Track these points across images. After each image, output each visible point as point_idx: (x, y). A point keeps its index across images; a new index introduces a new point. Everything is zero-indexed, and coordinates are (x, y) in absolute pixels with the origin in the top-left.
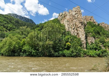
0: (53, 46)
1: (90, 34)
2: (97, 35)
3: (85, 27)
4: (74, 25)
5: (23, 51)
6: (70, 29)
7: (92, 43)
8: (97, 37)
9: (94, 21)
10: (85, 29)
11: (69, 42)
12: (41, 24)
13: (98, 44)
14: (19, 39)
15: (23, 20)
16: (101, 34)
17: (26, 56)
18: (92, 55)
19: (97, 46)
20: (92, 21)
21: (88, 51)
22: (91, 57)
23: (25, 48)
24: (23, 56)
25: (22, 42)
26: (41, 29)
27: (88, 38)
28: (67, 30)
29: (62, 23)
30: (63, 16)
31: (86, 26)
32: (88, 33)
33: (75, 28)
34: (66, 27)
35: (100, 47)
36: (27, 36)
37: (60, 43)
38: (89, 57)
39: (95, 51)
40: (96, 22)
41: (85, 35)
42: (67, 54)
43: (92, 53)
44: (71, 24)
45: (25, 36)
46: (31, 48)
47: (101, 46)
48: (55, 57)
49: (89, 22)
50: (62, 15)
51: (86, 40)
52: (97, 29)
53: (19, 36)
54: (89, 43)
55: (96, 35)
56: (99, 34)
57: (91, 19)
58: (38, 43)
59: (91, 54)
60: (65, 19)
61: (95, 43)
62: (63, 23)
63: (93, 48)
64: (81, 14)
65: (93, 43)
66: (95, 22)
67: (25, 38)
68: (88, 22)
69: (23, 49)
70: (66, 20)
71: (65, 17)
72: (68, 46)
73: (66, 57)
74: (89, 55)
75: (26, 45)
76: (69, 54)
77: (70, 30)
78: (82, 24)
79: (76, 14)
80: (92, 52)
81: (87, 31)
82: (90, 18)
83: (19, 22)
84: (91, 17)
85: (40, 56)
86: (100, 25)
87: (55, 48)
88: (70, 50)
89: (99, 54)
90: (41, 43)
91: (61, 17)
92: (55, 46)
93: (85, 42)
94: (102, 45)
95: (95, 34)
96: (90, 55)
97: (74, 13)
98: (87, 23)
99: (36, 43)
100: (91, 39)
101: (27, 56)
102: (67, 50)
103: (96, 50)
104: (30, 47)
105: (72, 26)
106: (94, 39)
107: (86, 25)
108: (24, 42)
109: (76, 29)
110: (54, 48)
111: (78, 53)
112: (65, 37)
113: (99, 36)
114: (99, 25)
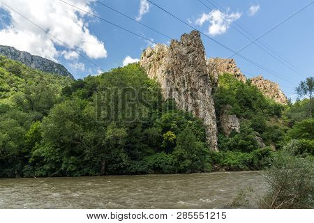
0: (127, 143)
1: (228, 106)
2: (245, 111)
3: (213, 89)
4: (184, 83)
5: (31, 160)
6: (175, 95)
7: (234, 133)
8: (246, 115)
9: (238, 73)
10: (215, 94)
11: (172, 130)
12: (90, 78)
13: (249, 133)
14: (22, 125)
15: (33, 66)
16: (254, 107)
17: (41, 176)
18: (234, 164)
19: (246, 140)
20: (232, 73)
21: (224, 155)
22: (230, 170)
23: (39, 150)
24: (32, 177)
25: (31, 131)
26: (91, 94)
27: (224, 117)
28: (166, 97)
29: (151, 76)
30: (154, 56)
31: (216, 86)
32: (222, 103)
33: (188, 91)
34: (162, 87)
35: (254, 142)
36: (46, 114)
37: (146, 135)
38: (227, 170)
39: (242, 154)
40: (242, 74)
41: (213, 111)
42: (167, 164)
43: (233, 160)
44: (177, 80)
45: (40, 114)
46: (59, 151)
47: (257, 138)
48: (133, 174)
49: (225, 75)
50: (151, 54)
51: (218, 125)
52: (244, 93)
53: (22, 113)
54: (226, 131)
55: (242, 110)
56: (251, 108)
57: (228, 68)
58: (82, 134)
59: (230, 161)
60: (161, 64)
61: (242, 131)
62: (155, 78)
63: (235, 146)
64: (204, 52)
65: (237, 133)
66: (238, 76)
67: (40, 119)
68: (222, 74)
69: (34, 153)
70: (163, 68)
71: (159, 59)
72: (167, 141)
73: (163, 173)
74: (226, 165)
75: (42, 142)
76: (171, 165)
77: (174, 97)
78: (206, 81)
79: (189, 52)
80: (234, 157)
81: (220, 98)
82: (225, 65)
83: (23, 72)
84: (230, 62)
85: (87, 175)
86: (253, 83)
87: (133, 149)
88: (175, 152)
89: (252, 162)
90: (90, 135)
91: (148, 59)
92: (133, 144)
93: (216, 129)
94: (258, 136)
95: (239, 108)
96: (229, 164)
97: (184, 50)
98: (220, 77)
99: (76, 135)
100: (231, 120)
101: (46, 176)
102: (167, 154)
103: (243, 152)
104: (56, 147)
105: (178, 84)
106: (237, 120)
107: (216, 84)
108: (36, 132)
109: (191, 94)
110: (129, 147)
111: (197, 160)
112: (160, 115)
113: (252, 114)
114: (249, 82)
